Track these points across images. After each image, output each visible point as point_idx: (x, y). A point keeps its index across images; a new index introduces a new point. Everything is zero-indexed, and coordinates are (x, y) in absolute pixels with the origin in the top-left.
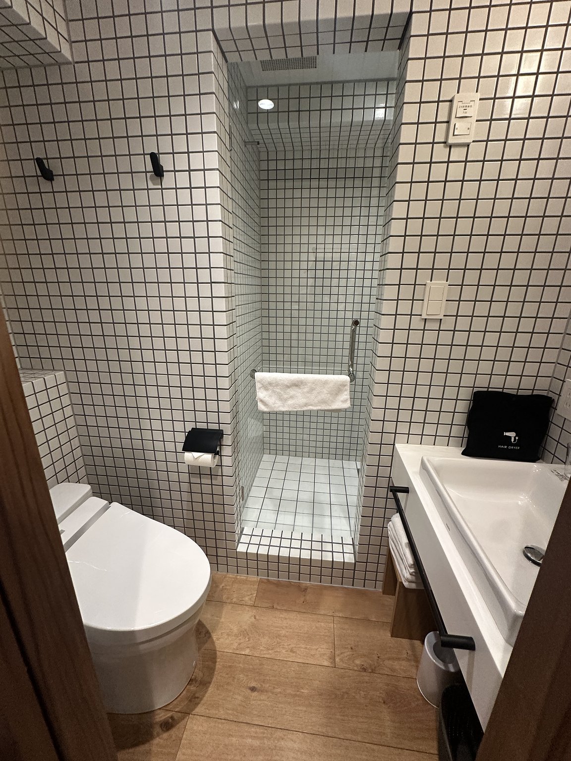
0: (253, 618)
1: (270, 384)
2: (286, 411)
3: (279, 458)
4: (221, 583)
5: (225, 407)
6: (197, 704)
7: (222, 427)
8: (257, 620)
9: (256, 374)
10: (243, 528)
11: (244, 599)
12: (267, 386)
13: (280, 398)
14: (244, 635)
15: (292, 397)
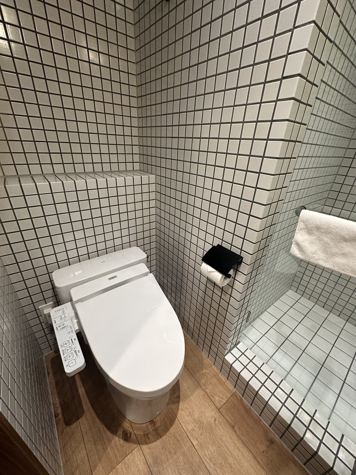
0: (213, 419)
1: (318, 228)
2: (328, 269)
3: (304, 300)
4: (206, 369)
5: (253, 236)
6: (147, 443)
7: (243, 254)
8: (216, 425)
9: (303, 211)
10: (239, 342)
11: (215, 396)
12: (311, 229)
13: (326, 249)
14: (200, 426)
15: (344, 255)
